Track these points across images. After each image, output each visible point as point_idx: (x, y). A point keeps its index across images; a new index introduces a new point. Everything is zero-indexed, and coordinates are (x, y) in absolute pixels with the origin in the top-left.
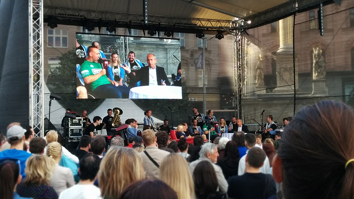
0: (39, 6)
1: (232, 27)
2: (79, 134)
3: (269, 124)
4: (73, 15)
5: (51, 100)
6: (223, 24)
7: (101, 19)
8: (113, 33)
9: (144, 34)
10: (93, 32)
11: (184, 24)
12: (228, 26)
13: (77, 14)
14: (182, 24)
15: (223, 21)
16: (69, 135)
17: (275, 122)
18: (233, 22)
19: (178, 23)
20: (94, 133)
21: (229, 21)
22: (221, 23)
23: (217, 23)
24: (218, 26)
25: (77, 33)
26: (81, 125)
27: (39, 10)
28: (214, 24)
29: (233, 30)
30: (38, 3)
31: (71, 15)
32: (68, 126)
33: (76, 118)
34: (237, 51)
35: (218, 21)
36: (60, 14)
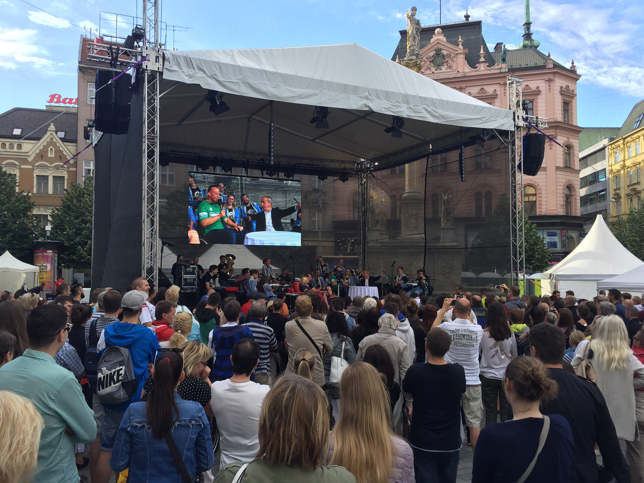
0: (154, 142)
1: (357, 169)
2: (193, 284)
3: (399, 277)
4: (186, 153)
5: (163, 246)
6: (348, 166)
7: (216, 157)
8: (229, 173)
9: (263, 174)
10: (207, 171)
11: (306, 164)
12: (353, 167)
13: (190, 152)
14: (304, 164)
15: (348, 162)
16: (183, 285)
17: (406, 275)
18: (358, 164)
19: (299, 164)
20: (210, 283)
21: (354, 162)
22: (345, 164)
23: (341, 164)
24: (342, 167)
25: (190, 172)
26: (195, 274)
27: (154, 147)
28: (337, 165)
29: (358, 172)
30: (154, 139)
31: (184, 152)
32: (182, 275)
33: (191, 266)
34: (362, 195)
35: (343, 162)
36: (172, 151)
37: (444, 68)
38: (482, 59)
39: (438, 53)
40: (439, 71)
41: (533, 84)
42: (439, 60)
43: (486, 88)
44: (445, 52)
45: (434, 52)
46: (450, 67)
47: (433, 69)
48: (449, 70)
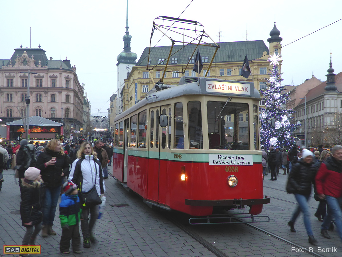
37: (27, 65)
38: (40, 64)
39: (25, 60)
40: (25, 66)
41: (56, 74)
42: (25, 62)
43: (40, 74)
44: (27, 60)
45: (23, 60)
46: (28, 65)
47: (23, 65)
48: (28, 66)
